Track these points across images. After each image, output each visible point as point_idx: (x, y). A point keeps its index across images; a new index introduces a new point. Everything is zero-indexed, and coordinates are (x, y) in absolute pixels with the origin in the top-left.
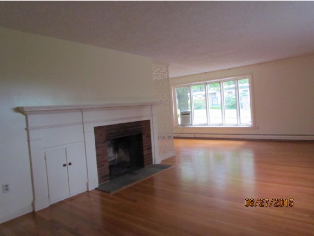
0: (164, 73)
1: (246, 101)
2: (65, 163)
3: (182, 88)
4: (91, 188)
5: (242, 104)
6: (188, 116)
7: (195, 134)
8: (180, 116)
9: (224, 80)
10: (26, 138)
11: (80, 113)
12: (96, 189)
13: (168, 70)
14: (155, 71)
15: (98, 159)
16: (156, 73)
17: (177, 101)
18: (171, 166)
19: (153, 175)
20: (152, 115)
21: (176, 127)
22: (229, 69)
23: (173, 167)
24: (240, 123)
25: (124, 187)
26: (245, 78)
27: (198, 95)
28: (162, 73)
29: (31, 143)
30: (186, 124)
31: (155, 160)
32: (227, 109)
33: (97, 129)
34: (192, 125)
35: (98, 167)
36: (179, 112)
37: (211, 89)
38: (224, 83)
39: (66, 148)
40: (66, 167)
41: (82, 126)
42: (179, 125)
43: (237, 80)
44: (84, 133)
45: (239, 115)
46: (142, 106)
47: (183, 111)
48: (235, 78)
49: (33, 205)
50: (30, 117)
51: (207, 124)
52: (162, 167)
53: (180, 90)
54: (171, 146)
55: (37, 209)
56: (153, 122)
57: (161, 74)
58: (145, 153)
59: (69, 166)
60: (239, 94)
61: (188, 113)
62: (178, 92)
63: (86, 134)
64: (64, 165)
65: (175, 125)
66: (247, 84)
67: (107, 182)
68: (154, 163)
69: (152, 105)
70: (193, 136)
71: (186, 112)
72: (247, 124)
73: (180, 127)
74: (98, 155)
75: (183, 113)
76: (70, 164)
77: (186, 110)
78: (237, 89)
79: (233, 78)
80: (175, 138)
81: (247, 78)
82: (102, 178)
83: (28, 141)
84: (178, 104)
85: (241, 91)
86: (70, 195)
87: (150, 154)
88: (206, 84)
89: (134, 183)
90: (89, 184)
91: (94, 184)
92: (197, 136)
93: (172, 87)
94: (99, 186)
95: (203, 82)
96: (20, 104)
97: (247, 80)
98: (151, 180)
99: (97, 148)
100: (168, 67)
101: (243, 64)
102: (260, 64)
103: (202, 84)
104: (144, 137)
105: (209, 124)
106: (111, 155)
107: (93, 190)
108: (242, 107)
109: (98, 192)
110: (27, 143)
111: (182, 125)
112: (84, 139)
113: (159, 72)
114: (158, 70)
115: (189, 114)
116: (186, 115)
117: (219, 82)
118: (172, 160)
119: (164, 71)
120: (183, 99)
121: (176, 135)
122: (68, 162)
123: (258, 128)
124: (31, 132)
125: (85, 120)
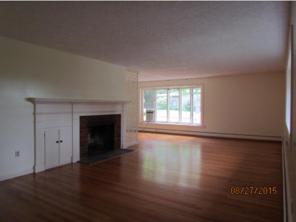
0: (135, 79)
1: (198, 104)
2: (58, 140)
3: (150, 91)
4: (75, 161)
5: (195, 107)
6: (152, 114)
7: (157, 129)
8: (146, 114)
10: (33, 120)
11: (71, 105)
12: (78, 162)
13: (137, 77)
15: (81, 141)
16: (128, 78)
17: (144, 100)
18: (135, 150)
19: (121, 156)
20: (123, 111)
21: (141, 123)
22: (187, 79)
23: (136, 151)
24: (193, 123)
26: (198, 87)
27: (164, 96)
29: (37, 124)
30: (150, 121)
31: (123, 145)
32: (184, 111)
33: (82, 118)
34: (156, 121)
35: (81, 146)
36: (145, 110)
37: (174, 93)
38: (182, 90)
39: (59, 130)
40: (58, 144)
41: (71, 115)
42: (144, 121)
43: (193, 88)
44: (72, 120)
45: (192, 116)
46: (115, 103)
48: (191, 87)
49: (34, 168)
50: (37, 105)
51: (167, 122)
52: (128, 151)
53: (148, 92)
55: (37, 171)
56: (123, 116)
57: (132, 79)
58: (116, 139)
59: (61, 143)
60: (194, 99)
61: (152, 112)
62: (145, 93)
63: (74, 121)
64: (57, 142)
65: (140, 121)
66: (199, 91)
67: (86, 158)
68: (121, 148)
69: (123, 103)
70: (154, 130)
71: (150, 111)
72: (197, 124)
74: (81, 137)
75: (148, 111)
76: (61, 141)
77: (150, 109)
78: (192, 95)
80: (140, 131)
81: (200, 87)
82: (82, 154)
83: (35, 122)
84: (144, 104)
85: (195, 96)
86: (59, 164)
87: (119, 141)
88: (169, 89)
89: (106, 160)
90: (74, 158)
91: (77, 158)
92: (158, 131)
93: (140, 89)
94: (81, 160)
95: (166, 87)
96: (32, 96)
97: (200, 88)
98: (119, 158)
99: (81, 132)
100: (137, 74)
101: (196, 77)
102: (210, 78)
103: (165, 89)
104: (116, 127)
105: (168, 122)
106: (89, 140)
107: (76, 163)
108: (195, 110)
109: (79, 164)
110: (33, 124)
111: (146, 121)
112: (72, 124)
113: (130, 78)
114: (130, 76)
115: (152, 113)
116: (150, 113)
117: (179, 89)
118: (136, 146)
119: (134, 77)
120: (151, 100)
121: (141, 129)
122: (60, 140)
123: (205, 127)
124: (37, 116)
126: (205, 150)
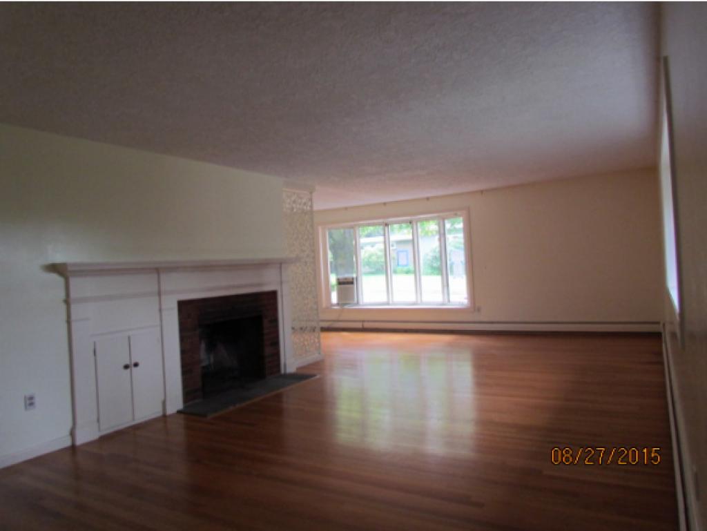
0: (305, 204)
1: (458, 257)
2: (127, 362)
3: (342, 231)
4: (171, 410)
5: (452, 265)
6: (351, 286)
7: (363, 321)
8: (336, 288)
9: (420, 219)
10: (64, 317)
11: (155, 276)
12: (179, 412)
13: (311, 200)
14: (288, 201)
15: (183, 359)
16: (289, 204)
17: (330, 255)
18: (315, 375)
19: (281, 390)
20: (281, 282)
21: (326, 308)
22: (428, 199)
23: (318, 377)
24: (449, 301)
25: (231, 408)
26: (456, 215)
27: (376, 243)
28: (300, 204)
29: (74, 326)
30: (348, 302)
31: (285, 365)
32: (427, 274)
33: (183, 306)
34: (361, 303)
35: (183, 373)
36: (333, 279)
37: (400, 233)
38: (418, 224)
39: (129, 338)
40: (129, 370)
41: (157, 298)
42: (333, 305)
43: (444, 219)
44: (160, 310)
45: (446, 285)
46: (262, 265)
47: (341, 277)
48: (438, 216)
49: (72, 434)
50: (74, 282)
51: (388, 304)
52: (299, 377)
53: (337, 234)
54: (316, 340)
55: (79, 442)
56: (282, 295)
57: (298, 206)
58: (268, 351)
59: (134, 369)
60: (447, 244)
61: (351, 280)
62: (331, 236)
63: (164, 313)
64: (126, 367)
65: (325, 305)
66: (460, 225)
67: (197, 401)
68: (282, 371)
69: (280, 264)
70: (359, 325)
71: (346, 279)
72: (460, 303)
73: (335, 307)
74: (183, 352)
75: (341, 281)
76: (136, 365)
77: (346, 275)
78: (442, 235)
79: (435, 215)
80: (324, 330)
81: (460, 216)
82: (188, 394)
83: (69, 322)
84: (331, 263)
85: (450, 238)
86: (134, 419)
87: (277, 354)
88: (387, 225)
89: (248, 402)
90: (168, 403)
91: (176, 402)
92: (367, 325)
93: (320, 228)
94: (185, 407)
95: (381, 221)
96: (59, 258)
97: (461, 219)
98: (279, 397)
99: (182, 340)
100: (311, 193)
101: (450, 191)
102: (482, 192)
103: (379, 224)
104: (266, 323)
105: (391, 302)
106: (204, 357)
107: (175, 414)
108: (452, 271)
109: (182, 416)
110: (65, 326)
111: (338, 304)
112: (161, 320)
113: (294, 202)
114: (293, 199)
115: (352, 283)
116: (346, 284)
117: (410, 223)
118: (318, 366)
119: (304, 201)
120: (346, 252)
121: (325, 325)
122: (133, 362)
123: (479, 310)
124: (73, 307)
125: (163, 288)
126: (482, 365)
